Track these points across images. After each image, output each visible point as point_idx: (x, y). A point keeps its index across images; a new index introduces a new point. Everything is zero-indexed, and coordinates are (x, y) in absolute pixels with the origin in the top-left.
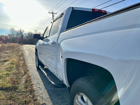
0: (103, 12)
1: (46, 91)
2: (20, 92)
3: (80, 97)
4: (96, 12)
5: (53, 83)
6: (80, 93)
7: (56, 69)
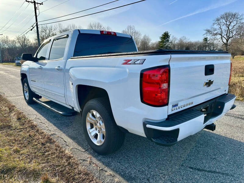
0: (112, 34)
1: (51, 124)
2: (18, 129)
3: (91, 114)
4: (104, 34)
5: (61, 113)
6: (91, 111)
7: (65, 97)
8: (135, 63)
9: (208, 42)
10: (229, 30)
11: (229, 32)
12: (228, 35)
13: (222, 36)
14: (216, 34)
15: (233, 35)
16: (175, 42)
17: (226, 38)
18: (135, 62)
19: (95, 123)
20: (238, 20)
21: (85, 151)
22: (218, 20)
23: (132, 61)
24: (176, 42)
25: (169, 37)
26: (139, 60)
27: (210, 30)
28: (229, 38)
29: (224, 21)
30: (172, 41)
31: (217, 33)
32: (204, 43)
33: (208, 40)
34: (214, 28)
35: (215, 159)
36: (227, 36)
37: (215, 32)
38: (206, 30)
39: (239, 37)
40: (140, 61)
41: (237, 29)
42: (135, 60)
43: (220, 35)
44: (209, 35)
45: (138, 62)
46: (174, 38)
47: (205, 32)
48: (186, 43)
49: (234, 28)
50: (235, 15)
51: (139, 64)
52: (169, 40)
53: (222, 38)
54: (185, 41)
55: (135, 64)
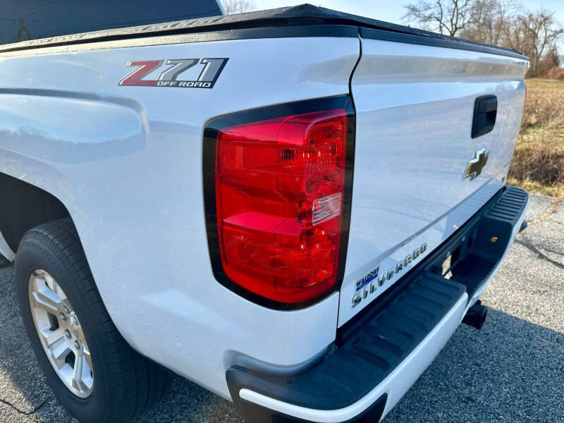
6: (37, 272)
8: (178, 79)
10: (458, 10)
11: (457, 15)
12: (454, 22)
14: (429, 18)
15: (466, 21)
17: (451, 29)
18: (175, 76)
19: (63, 314)
21: (36, 410)
23: (164, 67)
26: (196, 61)
27: (418, 7)
28: (456, 29)
31: (431, 15)
34: (425, 3)
35: (472, 401)
36: (452, 24)
37: (427, 13)
38: (409, 7)
39: (475, 28)
40: (199, 67)
41: (473, 7)
42: (174, 62)
43: (438, 20)
44: (415, 19)
45: (192, 74)
47: (406, 11)
49: (468, 7)
51: (197, 85)
53: (441, 27)
55: (177, 85)
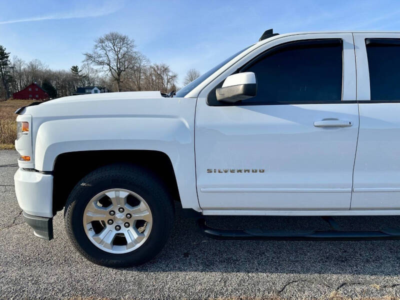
9: (80, 74)
13: (110, 67)
16: (20, 68)
20: (129, 46)
22: (102, 41)
24: (22, 68)
25: (7, 57)
29: (111, 45)
30: (14, 65)
32: (73, 75)
33: (79, 70)
46: (19, 61)
48: (41, 72)
50: (124, 39)
52: (8, 63)
54: (39, 68)
